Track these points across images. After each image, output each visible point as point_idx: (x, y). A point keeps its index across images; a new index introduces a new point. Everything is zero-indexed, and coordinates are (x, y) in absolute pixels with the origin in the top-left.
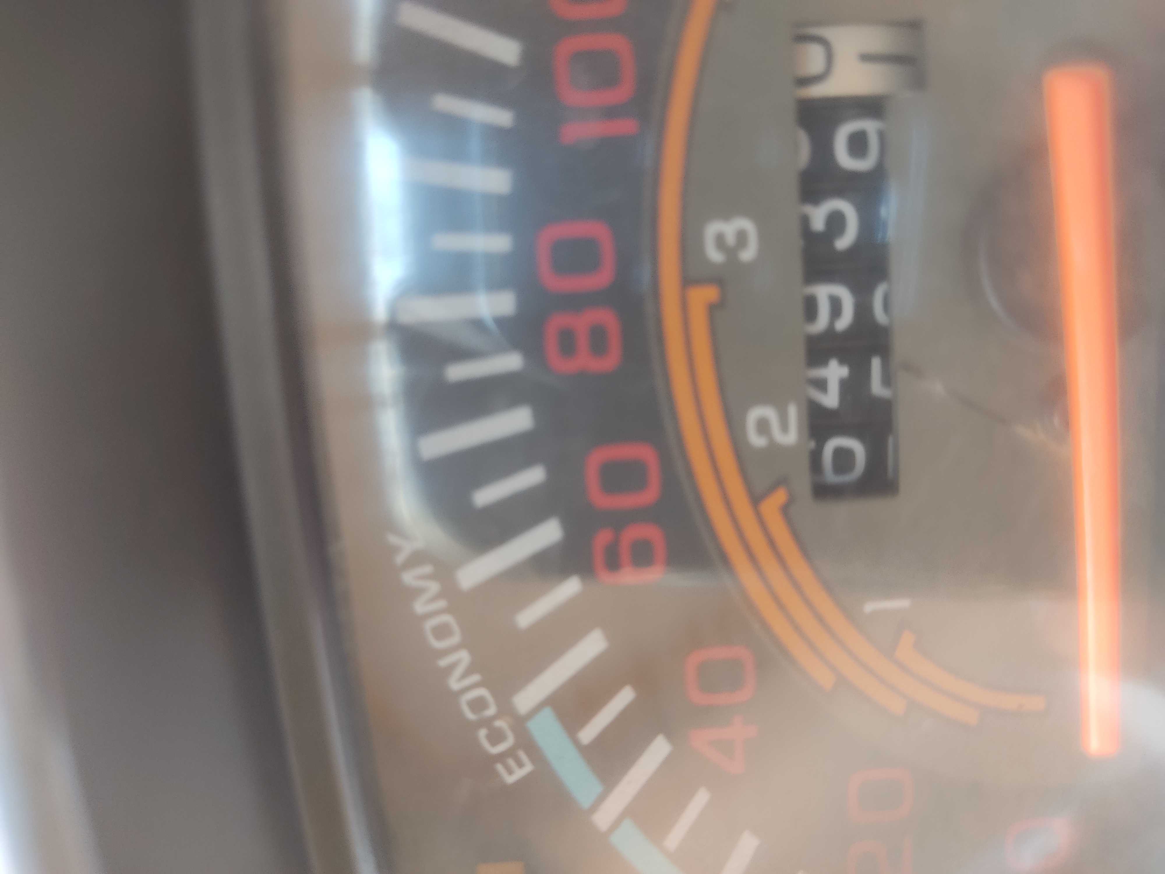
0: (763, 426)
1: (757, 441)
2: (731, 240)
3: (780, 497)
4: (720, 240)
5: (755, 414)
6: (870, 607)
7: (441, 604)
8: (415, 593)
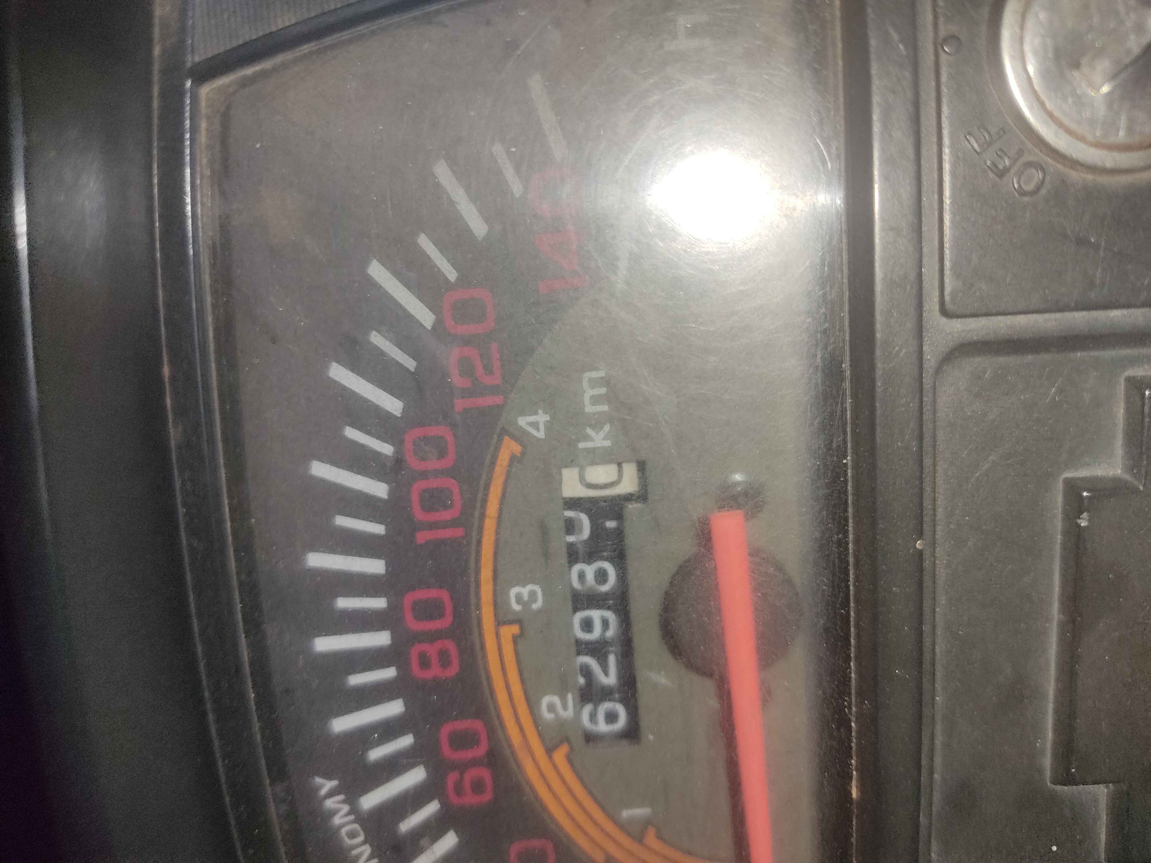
0: (551, 708)
1: (548, 716)
2: (526, 598)
3: (564, 749)
4: (519, 599)
5: (546, 701)
6: (626, 814)
7: (352, 817)
8: (333, 813)
